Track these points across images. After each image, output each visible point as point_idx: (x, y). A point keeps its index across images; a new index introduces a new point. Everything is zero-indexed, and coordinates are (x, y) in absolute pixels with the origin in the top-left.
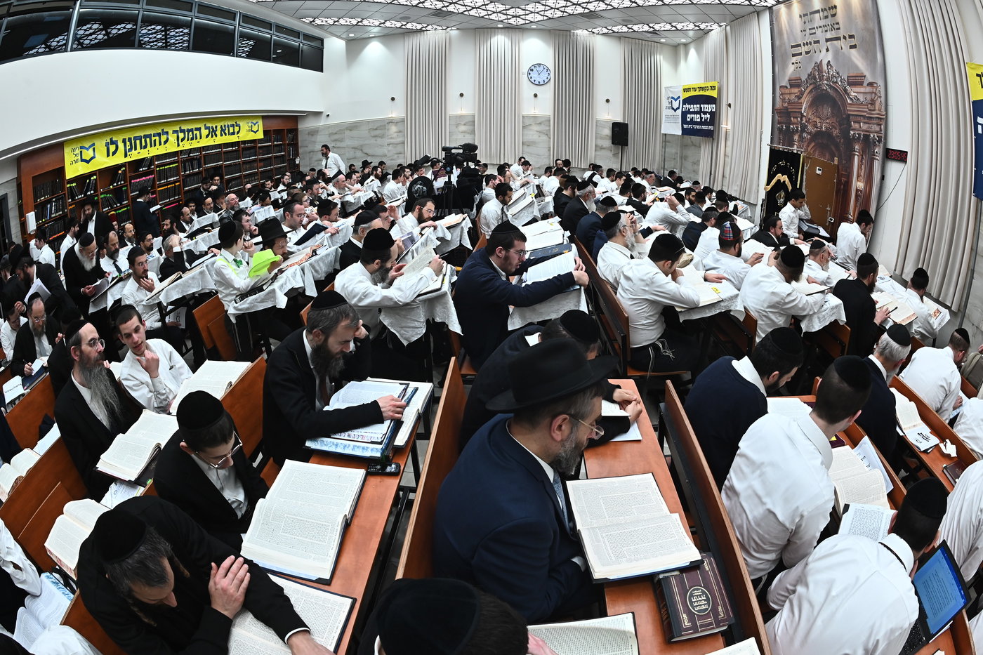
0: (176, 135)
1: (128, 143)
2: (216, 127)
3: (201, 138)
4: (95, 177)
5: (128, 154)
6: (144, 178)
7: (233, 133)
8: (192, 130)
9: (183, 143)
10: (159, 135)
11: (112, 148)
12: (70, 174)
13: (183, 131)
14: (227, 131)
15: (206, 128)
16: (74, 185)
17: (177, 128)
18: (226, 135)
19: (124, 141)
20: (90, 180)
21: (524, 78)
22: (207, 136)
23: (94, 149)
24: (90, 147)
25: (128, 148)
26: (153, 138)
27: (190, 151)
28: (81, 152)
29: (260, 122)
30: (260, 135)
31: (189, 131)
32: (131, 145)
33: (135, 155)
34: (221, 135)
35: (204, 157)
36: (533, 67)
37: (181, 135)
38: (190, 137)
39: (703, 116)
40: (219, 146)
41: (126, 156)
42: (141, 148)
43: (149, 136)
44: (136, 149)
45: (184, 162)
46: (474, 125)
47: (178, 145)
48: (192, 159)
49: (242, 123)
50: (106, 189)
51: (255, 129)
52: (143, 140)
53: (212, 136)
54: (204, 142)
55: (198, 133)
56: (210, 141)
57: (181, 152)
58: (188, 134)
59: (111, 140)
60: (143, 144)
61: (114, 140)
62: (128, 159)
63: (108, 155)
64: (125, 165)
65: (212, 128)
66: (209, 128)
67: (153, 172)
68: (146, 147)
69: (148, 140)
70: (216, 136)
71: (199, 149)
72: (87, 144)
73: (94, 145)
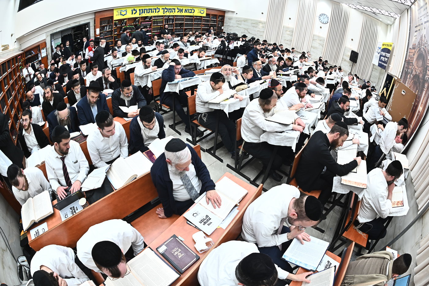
0: (163, 10)
1: (141, 11)
2: (183, 9)
3: (175, 12)
4: (126, 20)
5: (141, 14)
6: (147, 23)
7: (191, 12)
8: (171, 9)
9: (166, 13)
10: (156, 9)
11: (134, 12)
12: (115, 18)
13: (166, 9)
14: (188, 11)
15: (178, 9)
16: (117, 22)
17: (164, 8)
18: (187, 12)
19: (140, 10)
20: (124, 21)
21: (317, 19)
22: (178, 12)
23: (126, 12)
24: (125, 11)
25: (141, 12)
26: (153, 10)
27: (169, 16)
28: (121, 12)
29: (205, 10)
30: (204, 15)
31: (169, 9)
32: (143, 11)
33: (144, 15)
34: (185, 12)
35: (176, 19)
36: (321, 15)
37: (166, 10)
38: (170, 11)
39: (385, 59)
40: (184, 16)
41: (140, 15)
42: (147, 13)
43: (151, 9)
44: (144, 13)
45: (166, 19)
46: (293, 33)
47: (164, 13)
48: (170, 19)
49: (196, 9)
50: (130, 24)
51: (202, 12)
52: (148, 10)
53: (180, 12)
54: (176, 14)
55: (174, 10)
56: (179, 14)
57: (165, 16)
58: (169, 10)
59: (134, 9)
60: (148, 11)
61: (135, 9)
62: (141, 16)
63: (132, 14)
64: (139, 18)
65: (181, 9)
66: (179, 9)
67: (151, 21)
68: (149, 12)
69: (150, 10)
70: (182, 12)
71: (174, 16)
72: (123, 10)
73: (126, 10)
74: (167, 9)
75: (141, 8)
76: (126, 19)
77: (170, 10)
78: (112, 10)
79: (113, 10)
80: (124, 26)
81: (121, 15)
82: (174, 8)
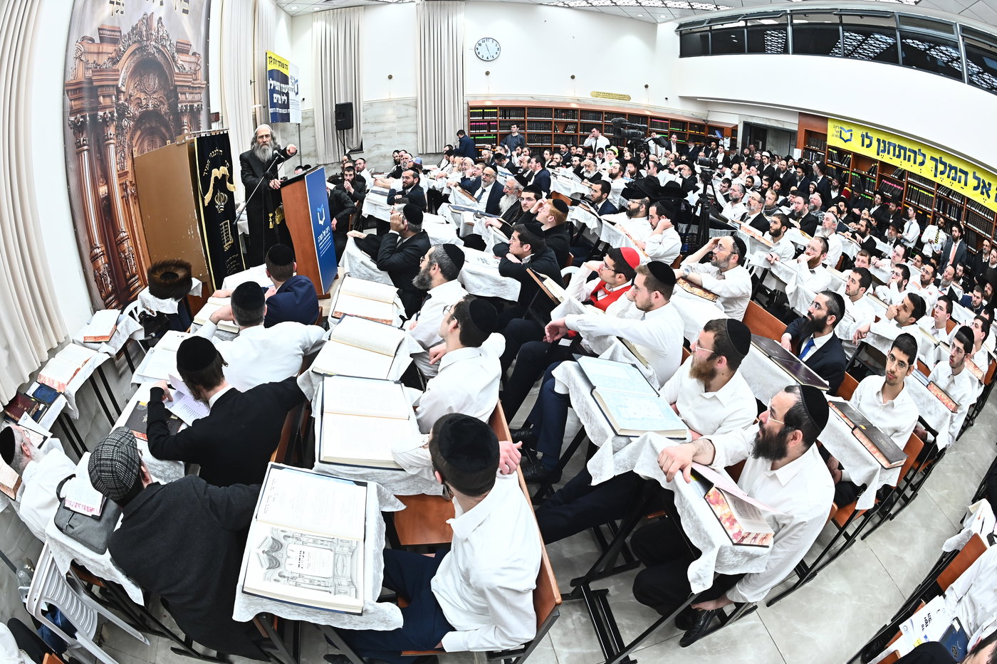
0: (934, 163)
1: (882, 145)
3: (965, 185)
4: (850, 156)
5: (880, 154)
6: (895, 186)
8: (955, 168)
9: (942, 177)
10: (915, 152)
11: (867, 141)
13: (942, 163)
15: (975, 177)
16: (834, 152)
19: (878, 140)
20: (846, 156)
23: (851, 134)
24: (849, 131)
25: (881, 148)
26: (909, 153)
27: (950, 192)
28: (841, 131)
31: (952, 168)
32: (884, 147)
33: (886, 158)
35: (965, 210)
37: (941, 167)
40: (992, 213)
41: (878, 153)
42: (894, 155)
43: (905, 149)
45: (940, 198)
47: (935, 176)
48: (952, 203)
50: (858, 171)
52: (897, 149)
53: (982, 193)
54: (969, 192)
55: (963, 176)
56: (977, 197)
57: (939, 186)
58: (950, 171)
59: (867, 133)
60: (897, 153)
61: (869, 135)
62: (879, 158)
63: (863, 145)
64: (876, 161)
65: (984, 182)
66: (978, 179)
67: (902, 185)
68: (899, 156)
69: (902, 151)
70: (989, 196)
71: (962, 197)
72: (846, 128)
73: (851, 130)
74: (945, 164)
75: (882, 137)
76: (849, 153)
77: (953, 171)
78: (823, 119)
79: (826, 119)
80: (846, 170)
81: (841, 138)
82: (965, 168)
